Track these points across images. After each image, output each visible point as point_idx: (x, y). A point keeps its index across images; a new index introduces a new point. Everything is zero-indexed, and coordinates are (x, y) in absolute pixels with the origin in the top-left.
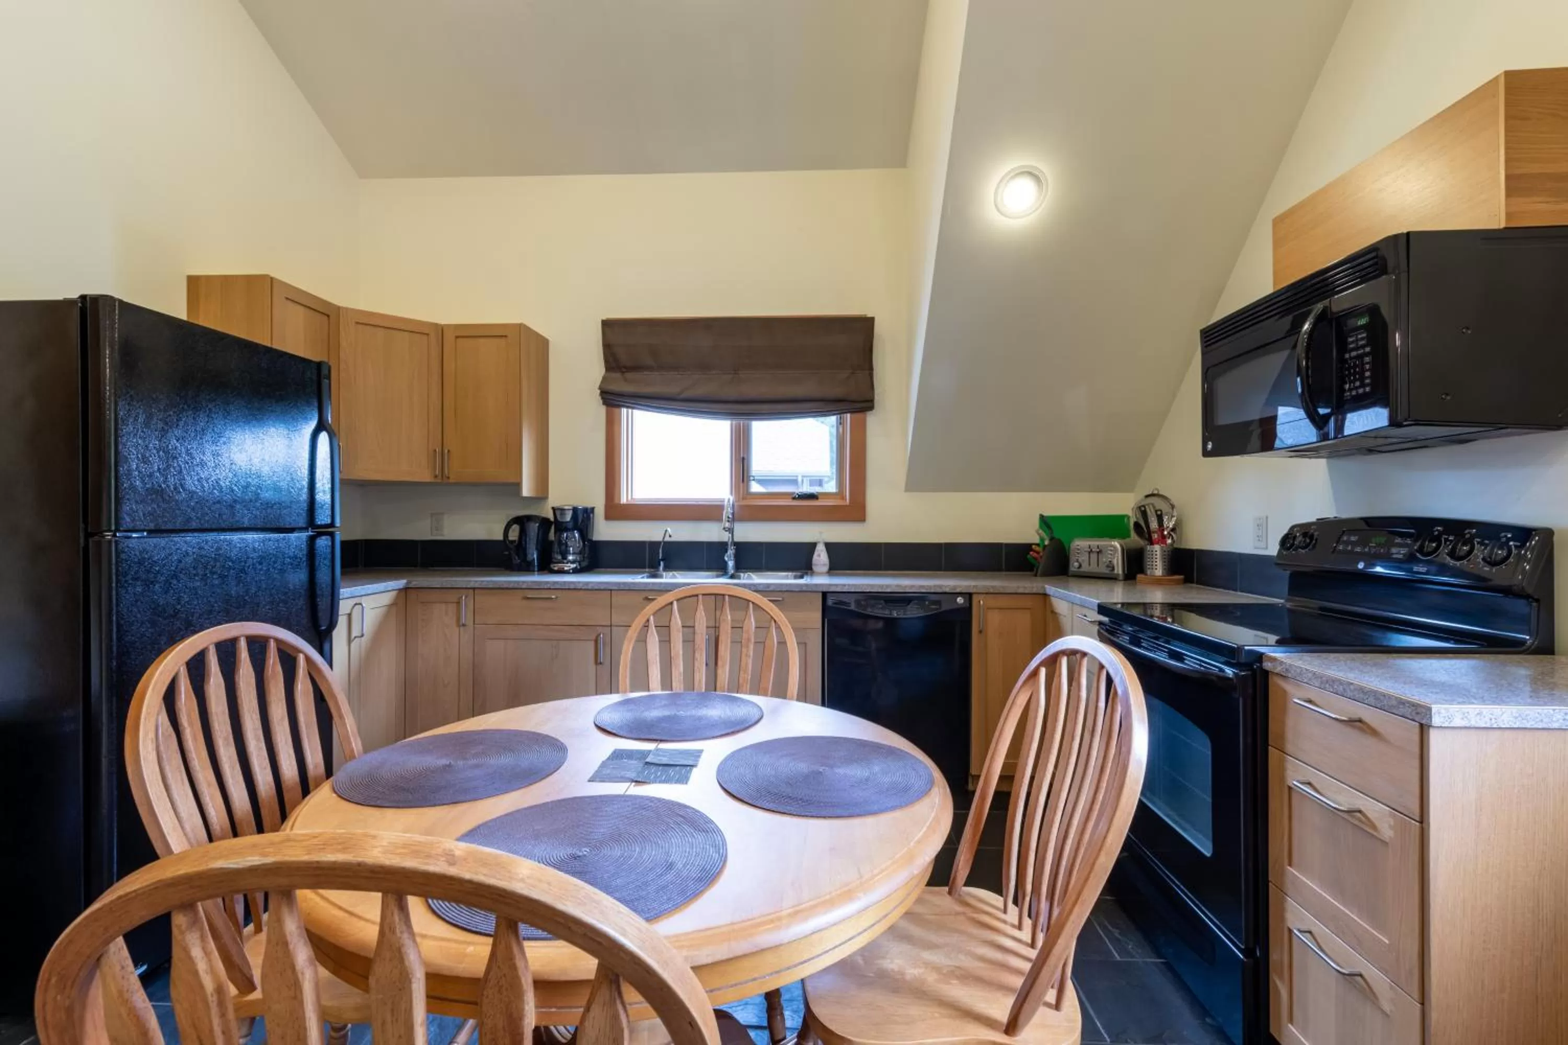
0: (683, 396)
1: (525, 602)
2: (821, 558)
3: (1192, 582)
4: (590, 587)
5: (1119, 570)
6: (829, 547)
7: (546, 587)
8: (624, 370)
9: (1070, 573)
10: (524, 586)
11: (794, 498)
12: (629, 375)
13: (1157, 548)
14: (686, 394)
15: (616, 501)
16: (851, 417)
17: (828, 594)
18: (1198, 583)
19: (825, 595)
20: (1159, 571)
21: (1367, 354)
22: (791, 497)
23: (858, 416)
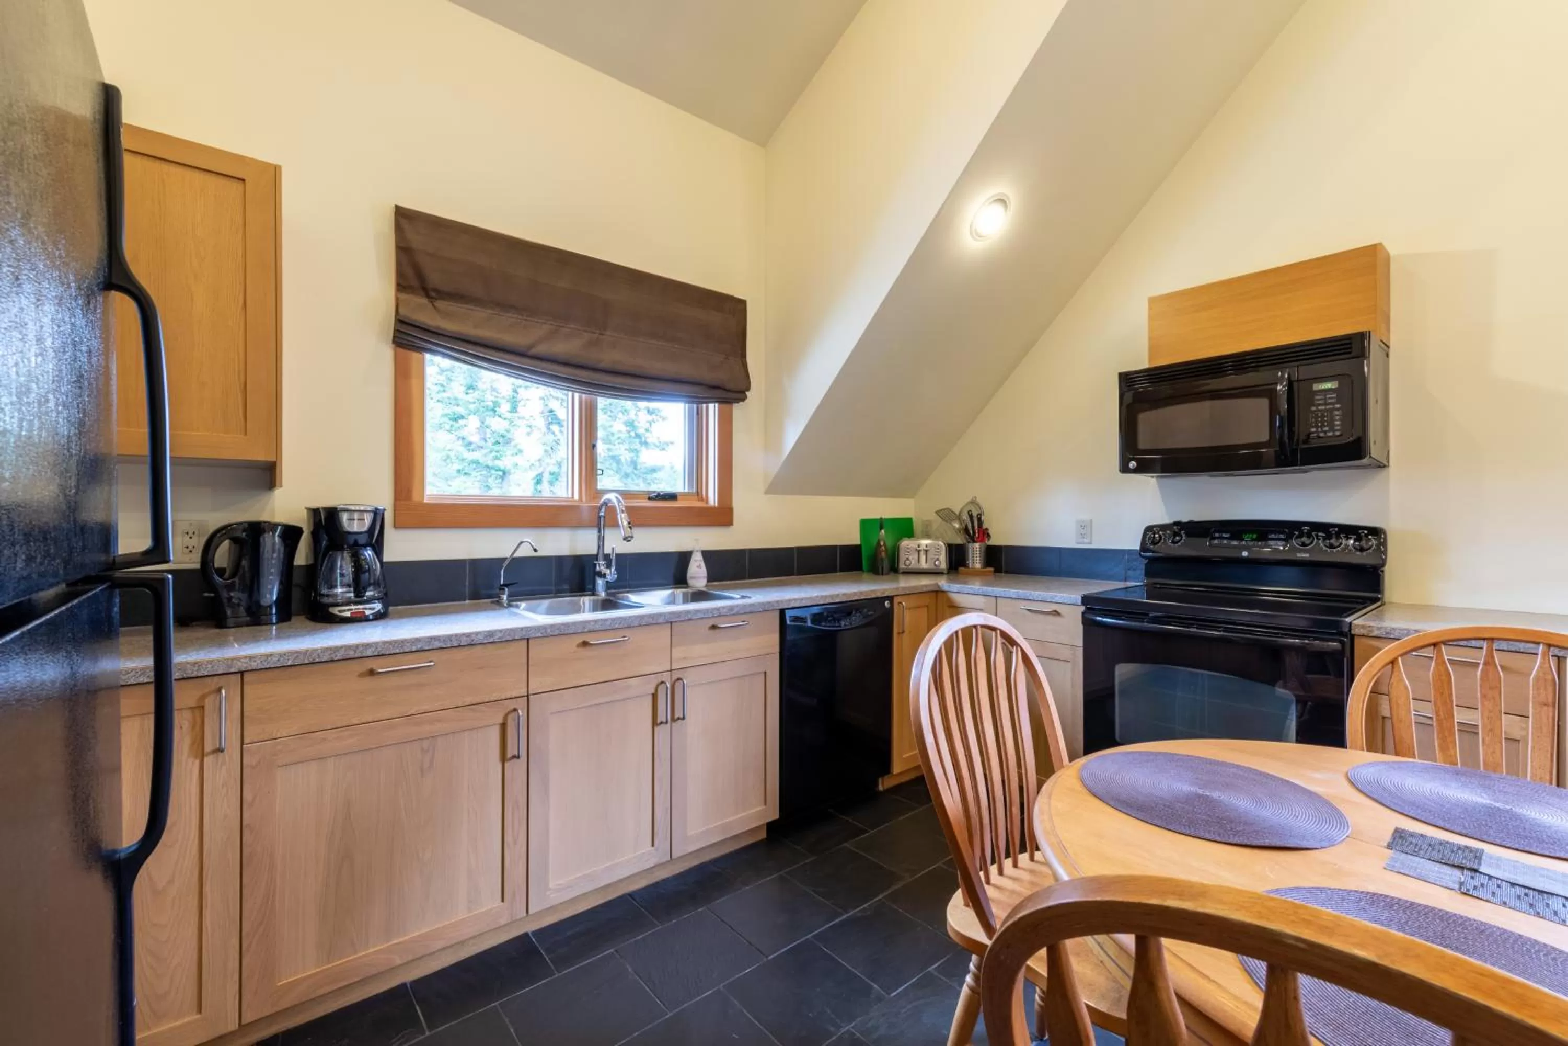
0: (533, 351)
1: (369, 682)
2: (697, 571)
3: (1001, 572)
4: (496, 638)
5: (943, 566)
6: (707, 555)
7: (414, 649)
8: (433, 294)
9: (901, 571)
10: (369, 653)
11: (650, 499)
12: (440, 304)
13: (977, 545)
14: (541, 349)
15: (416, 497)
16: (719, 408)
17: (787, 611)
18: (1006, 572)
19: (782, 612)
20: (978, 566)
21: (1338, 409)
22: (647, 496)
23: (725, 406)
